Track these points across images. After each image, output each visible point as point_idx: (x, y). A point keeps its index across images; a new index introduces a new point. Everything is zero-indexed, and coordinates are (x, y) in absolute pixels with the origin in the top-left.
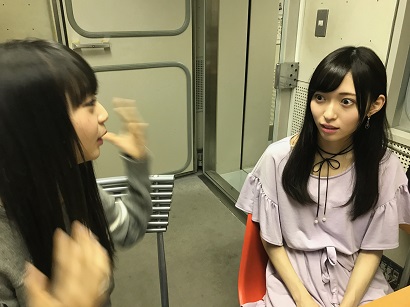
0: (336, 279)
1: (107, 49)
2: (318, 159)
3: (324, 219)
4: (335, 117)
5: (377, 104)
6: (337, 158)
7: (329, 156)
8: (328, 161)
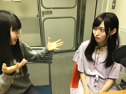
0: (98, 85)
1: (51, 12)
2: (96, 48)
3: (96, 66)
4: (98, 35)
5: (114, 31)
6: (102, 48)
7: (100, 47)
8: (99, 48)
